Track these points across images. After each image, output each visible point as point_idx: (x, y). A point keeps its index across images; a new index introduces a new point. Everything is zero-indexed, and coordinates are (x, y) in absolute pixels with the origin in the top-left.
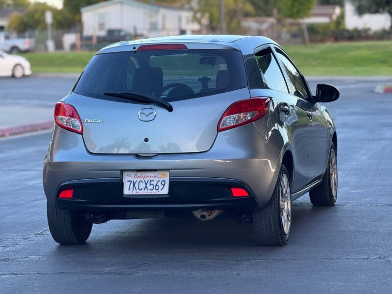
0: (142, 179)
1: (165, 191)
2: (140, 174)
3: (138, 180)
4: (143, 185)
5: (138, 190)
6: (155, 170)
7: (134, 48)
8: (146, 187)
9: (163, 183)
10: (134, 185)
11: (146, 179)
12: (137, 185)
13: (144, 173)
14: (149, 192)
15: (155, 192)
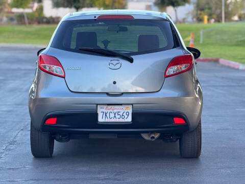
0: (111, 111)
1: (129, 119)
2: (110, 107)
3: (109, 111)
4: (112, 115)
5: (109, 119)
6: (121, 105)
7: (95, 17)
8: (115, 116)
9: (127, 114)
10: (106, 115)
11: (115, 111)
12: (108, 115)
13: (113, 107)
14: (117, 120)
15: (121, 120)
